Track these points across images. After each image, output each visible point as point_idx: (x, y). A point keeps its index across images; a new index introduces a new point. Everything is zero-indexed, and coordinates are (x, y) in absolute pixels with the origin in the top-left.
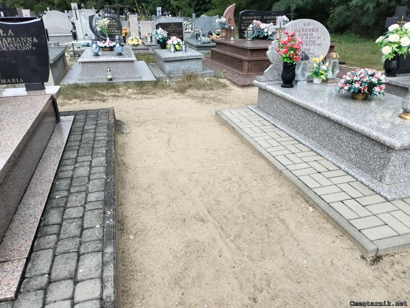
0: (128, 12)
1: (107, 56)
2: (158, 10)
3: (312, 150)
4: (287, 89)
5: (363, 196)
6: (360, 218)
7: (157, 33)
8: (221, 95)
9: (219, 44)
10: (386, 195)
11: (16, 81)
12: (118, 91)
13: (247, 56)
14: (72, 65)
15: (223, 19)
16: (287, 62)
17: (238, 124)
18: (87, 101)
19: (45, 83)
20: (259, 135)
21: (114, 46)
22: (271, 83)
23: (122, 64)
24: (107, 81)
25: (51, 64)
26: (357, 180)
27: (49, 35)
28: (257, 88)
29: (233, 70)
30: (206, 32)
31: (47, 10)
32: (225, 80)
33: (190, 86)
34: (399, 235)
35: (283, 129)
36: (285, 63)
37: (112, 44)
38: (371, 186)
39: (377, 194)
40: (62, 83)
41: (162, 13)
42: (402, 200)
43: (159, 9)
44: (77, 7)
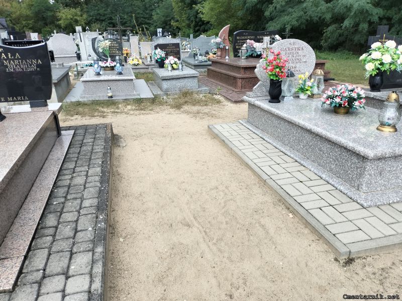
0: (130, 33)
1: (108, 75)
2: (158, 31)
3: (296, 161)
4: (274, 104)
5: (340, 203)
6: (336, 223)
7: (155, 53)
8: (215, 110)
9: (214, 63)
10: (362, 202)
11: (21, 98)
12: (118, 108)
13: (240, 74)
14: (75, 84)
15: (218, 40)
16: (273, 79)
17: (228, 138)
18: (88, 118)
19: (47, 100)
20: (247, 147)
21: (115, 66)
22: (260, 98)
23: (122, 82)
24: (108, 99)
25: (55, 83)
26: (337, 189)
27: (55, 56)
28: (247, 104)
29: (228, 87)
30: (203, 52)
31: (54, 33)
32: (219, 96)
33: (186, 102)
34: (372, 239)
35: (271, 141)
36: (272, 80)
37: (113, 65)
38: (349, 194)
39: (354, 201)
40: (65, 101)
41: (163, 34)
42: (378, 207)
43: (160, 30)
44: (81, 30)
